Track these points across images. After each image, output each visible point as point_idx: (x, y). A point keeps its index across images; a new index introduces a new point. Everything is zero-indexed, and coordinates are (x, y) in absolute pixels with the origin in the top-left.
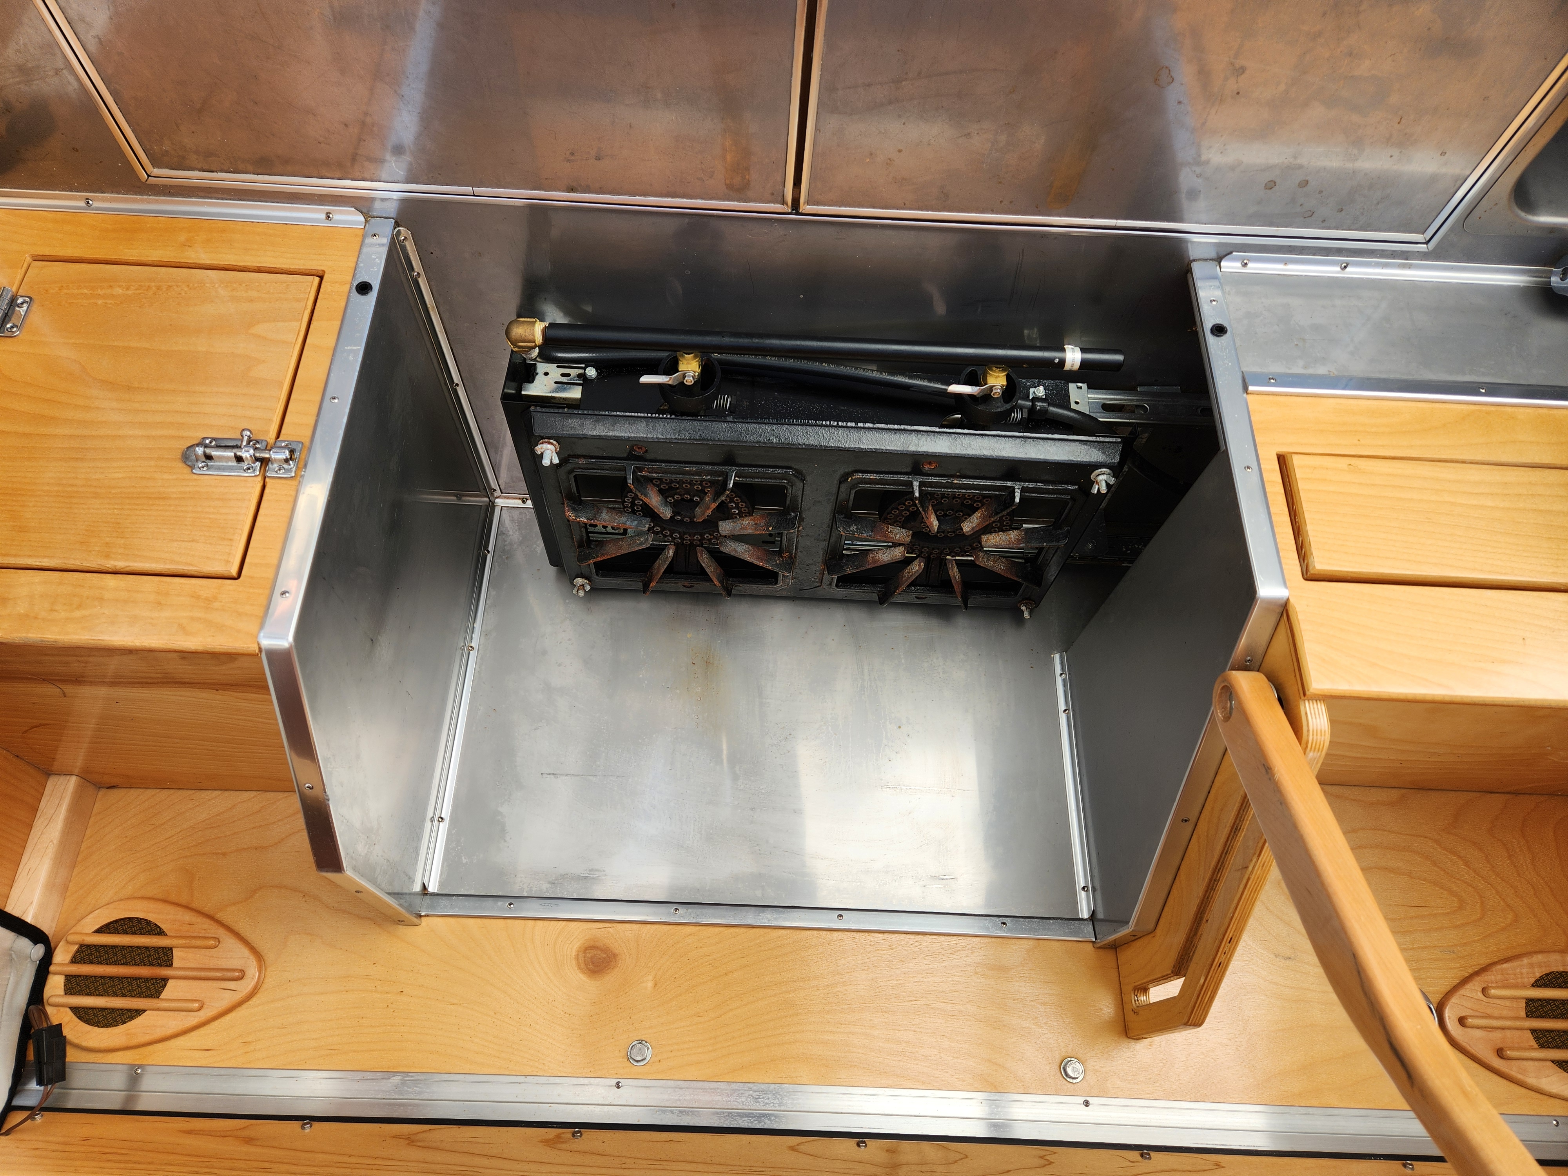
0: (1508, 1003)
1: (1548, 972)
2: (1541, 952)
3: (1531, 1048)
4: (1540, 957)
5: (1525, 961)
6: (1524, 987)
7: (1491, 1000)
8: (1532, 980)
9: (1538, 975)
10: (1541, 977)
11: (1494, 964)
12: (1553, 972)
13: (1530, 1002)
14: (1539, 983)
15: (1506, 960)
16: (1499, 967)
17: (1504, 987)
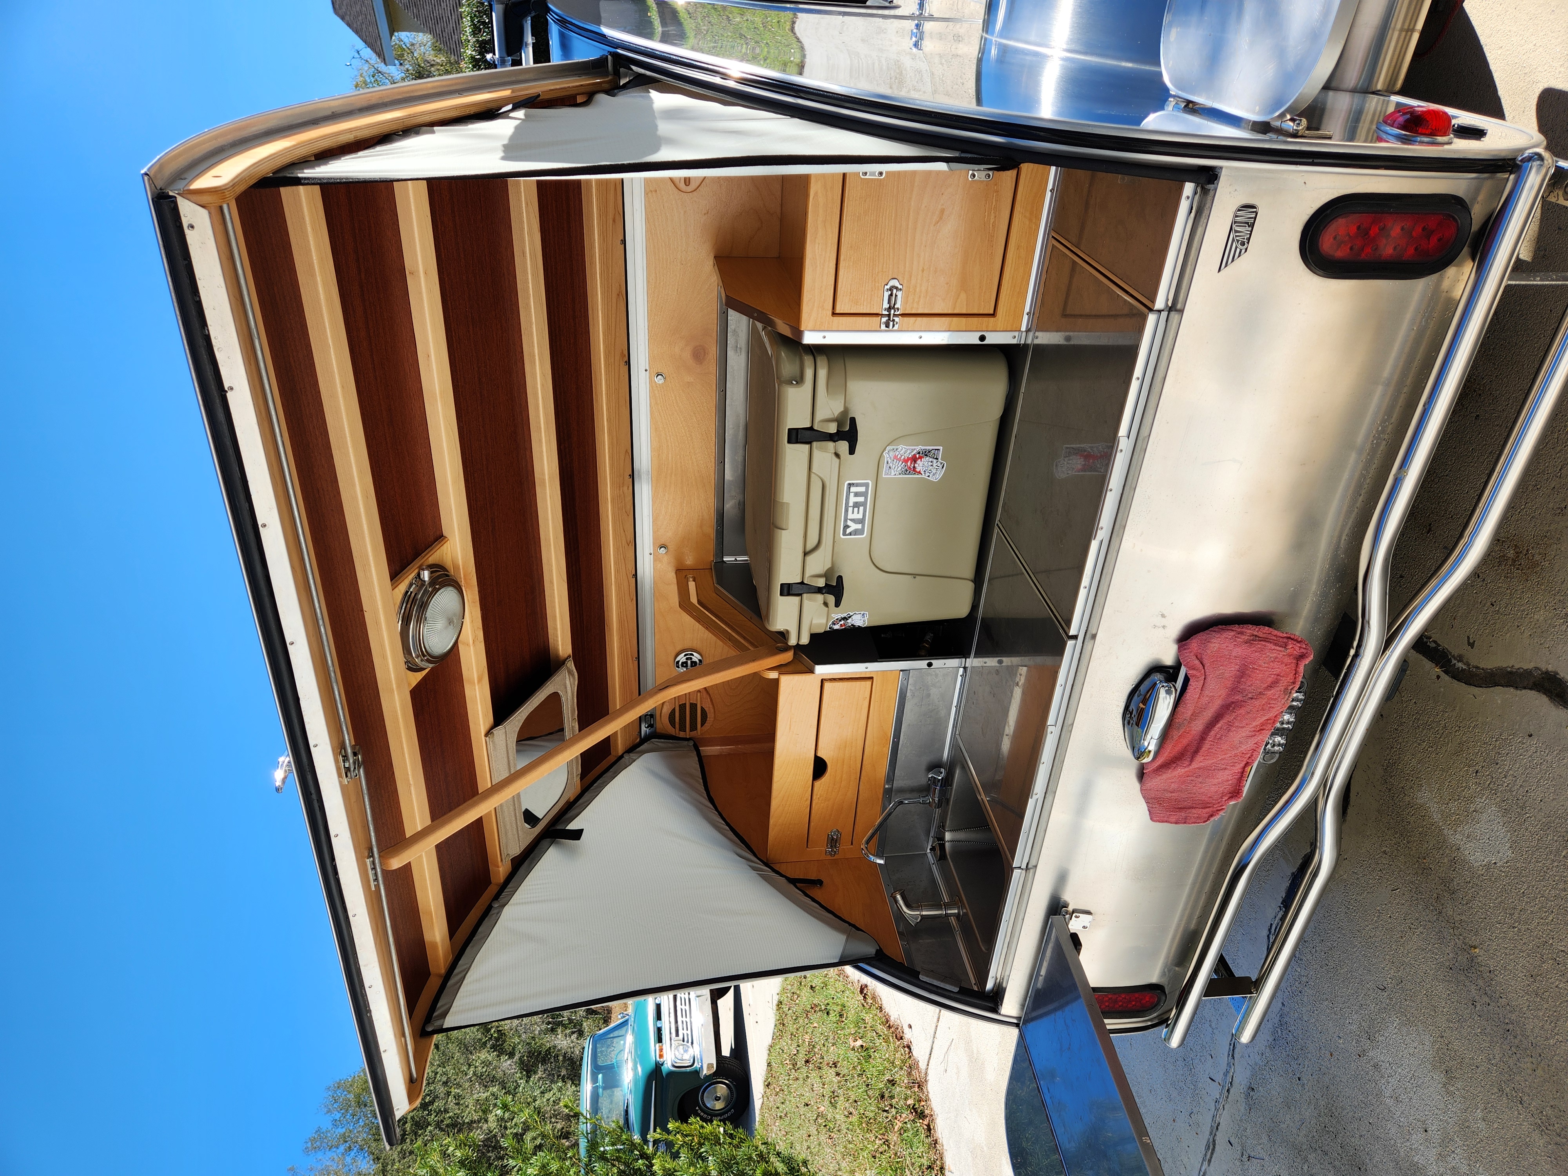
0: (695, 698)
1: (707, 712)
2: (715, 712)
3: (679, 702)
4: (712, 711)
5: (711, 706)
6: (701, 704)
8: (703, 707)
9: (706, 709)
11: (710, 696)
13: (696, 705)
14: (702, 709)
15: (711, 700)
16: (708, 697)
17: (701, 698)
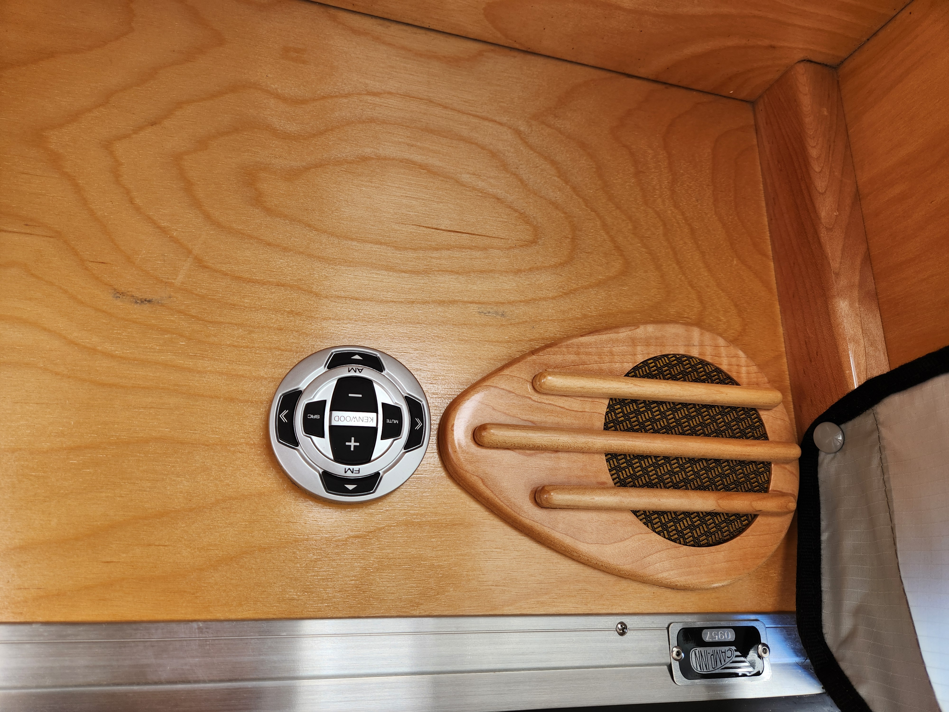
0: (575, 403)
1: (659, 354)
2: (653, 320)
3: (601, 487)
4: (650, 330)
6: (611, 375)
7: (545, 397)
8: (629, 366)
9: (640, 359)
10: (645, 363)
12: (666, 356)
13: (617, 402)
14: (639, 372)
15: (591, 331)
16: (576, 341)
17: (574, 374)
